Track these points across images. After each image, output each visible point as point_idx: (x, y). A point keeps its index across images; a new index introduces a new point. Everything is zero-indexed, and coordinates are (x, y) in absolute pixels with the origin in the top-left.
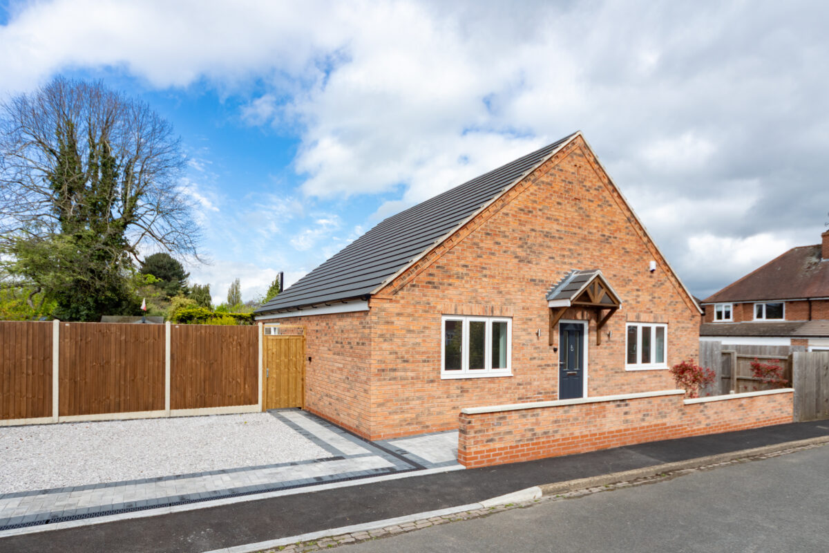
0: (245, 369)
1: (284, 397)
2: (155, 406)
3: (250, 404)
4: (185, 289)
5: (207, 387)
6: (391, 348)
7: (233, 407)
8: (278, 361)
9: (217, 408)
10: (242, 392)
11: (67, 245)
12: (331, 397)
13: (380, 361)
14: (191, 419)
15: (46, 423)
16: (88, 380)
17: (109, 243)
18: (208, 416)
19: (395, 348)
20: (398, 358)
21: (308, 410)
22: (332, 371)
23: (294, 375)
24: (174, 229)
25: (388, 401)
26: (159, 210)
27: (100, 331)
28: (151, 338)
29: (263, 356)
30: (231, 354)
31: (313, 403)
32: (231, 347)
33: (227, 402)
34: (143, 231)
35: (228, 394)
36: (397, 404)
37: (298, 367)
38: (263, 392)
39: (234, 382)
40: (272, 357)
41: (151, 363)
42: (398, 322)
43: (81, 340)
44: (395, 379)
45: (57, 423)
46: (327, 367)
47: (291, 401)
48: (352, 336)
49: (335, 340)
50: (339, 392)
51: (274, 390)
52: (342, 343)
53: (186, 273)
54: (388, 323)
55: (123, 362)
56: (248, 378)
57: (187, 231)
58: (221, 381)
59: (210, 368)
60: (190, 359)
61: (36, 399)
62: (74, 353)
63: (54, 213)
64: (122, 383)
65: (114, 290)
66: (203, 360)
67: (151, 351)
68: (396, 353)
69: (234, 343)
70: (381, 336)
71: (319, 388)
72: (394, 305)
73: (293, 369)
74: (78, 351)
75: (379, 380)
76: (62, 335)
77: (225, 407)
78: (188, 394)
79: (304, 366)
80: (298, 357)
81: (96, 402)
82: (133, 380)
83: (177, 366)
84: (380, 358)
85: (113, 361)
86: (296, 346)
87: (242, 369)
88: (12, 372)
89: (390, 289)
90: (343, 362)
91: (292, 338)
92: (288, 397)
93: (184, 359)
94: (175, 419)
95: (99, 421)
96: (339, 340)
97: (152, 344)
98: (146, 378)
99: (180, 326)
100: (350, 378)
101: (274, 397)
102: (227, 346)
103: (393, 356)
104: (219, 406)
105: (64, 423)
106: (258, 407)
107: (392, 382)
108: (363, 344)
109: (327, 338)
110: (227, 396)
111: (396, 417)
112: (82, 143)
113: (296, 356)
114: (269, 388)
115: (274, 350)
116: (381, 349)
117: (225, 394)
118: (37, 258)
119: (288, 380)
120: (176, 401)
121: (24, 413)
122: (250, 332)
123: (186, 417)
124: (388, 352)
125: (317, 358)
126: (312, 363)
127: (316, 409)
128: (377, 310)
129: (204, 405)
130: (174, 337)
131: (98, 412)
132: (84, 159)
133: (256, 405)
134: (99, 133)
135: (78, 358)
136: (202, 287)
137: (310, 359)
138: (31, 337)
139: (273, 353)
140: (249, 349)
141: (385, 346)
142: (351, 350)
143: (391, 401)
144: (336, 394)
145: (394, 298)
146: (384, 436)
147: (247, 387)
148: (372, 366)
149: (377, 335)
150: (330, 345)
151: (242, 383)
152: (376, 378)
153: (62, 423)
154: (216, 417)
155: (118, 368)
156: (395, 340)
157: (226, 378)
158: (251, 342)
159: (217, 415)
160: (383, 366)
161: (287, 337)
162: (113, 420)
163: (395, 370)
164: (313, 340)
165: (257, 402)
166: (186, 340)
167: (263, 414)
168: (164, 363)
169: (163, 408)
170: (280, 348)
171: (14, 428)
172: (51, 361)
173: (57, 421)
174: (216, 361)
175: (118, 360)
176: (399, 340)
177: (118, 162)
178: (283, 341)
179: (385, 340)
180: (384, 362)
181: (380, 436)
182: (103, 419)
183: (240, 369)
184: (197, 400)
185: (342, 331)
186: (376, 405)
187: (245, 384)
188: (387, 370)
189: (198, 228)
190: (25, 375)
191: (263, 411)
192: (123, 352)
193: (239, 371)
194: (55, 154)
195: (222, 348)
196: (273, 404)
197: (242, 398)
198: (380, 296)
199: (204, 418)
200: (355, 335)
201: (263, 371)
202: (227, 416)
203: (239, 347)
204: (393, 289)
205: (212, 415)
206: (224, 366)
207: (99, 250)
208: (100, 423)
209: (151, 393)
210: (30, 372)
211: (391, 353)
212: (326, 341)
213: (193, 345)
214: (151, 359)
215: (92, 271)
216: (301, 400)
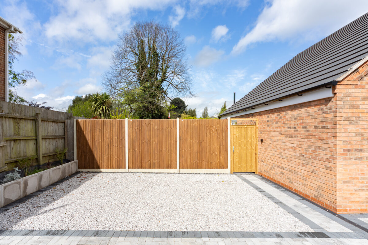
0: (220, 146)
1: (244, 165)
2: (172, 166)
3: (223, 168)
4: (186, 112)
5: (199, 157)
6: (356, 130)
7: (213, 169)
8: (239, 142)
9: (204, 169)
10: (218, 160)
11: (140, 91)
12: (283, 168)
13: (346, 142)
14: (190, 175)
15: (123, 172)
16: (140, 150)
17: (156, 90)
18: (199, 174)
19: (361, 130)
20: (364, 140)
21: (260, 175)
22: (284, 149)
23: (250, 151)
24: (181, 82)
25: (354, 179)
26: (175, 73)
27: (146, 124)
28: (170, 127)
29: (231, 139)
30: (212, 137)
31: (265, 171)
32: (212, 133)
33: (210, 166)
34: (169, 83)
35: (211, 161)
36: (363, 182)
37: (252, 146)
38: (231, 161)
39: (214, 154)
40: (236, 139)
41: (170, 142)
42: (364, 106)
43: (137, 129)
44: (361, 158)
45: (127, 173)
46: (278, 146)
47: (248, 167)
48: (307, 121)
49: (286, 127)
50: (292, 165)
51: (237, 160)
52: (295, 128)
53: (186, 105)
54: (353, 107)
55: (156, 141)
56: (222, 152)
57: (187, 82)
58: (206, 153)
59: (200, 145)
60: (189, 139)
61: (119, 159)
62: (134, 136)
63: (138, 80)
64: (156, 152)
65: (158, 110)
66: (196, 140)
67: (170, 135)
68: (362, 135)
69: (214, 130)
70: (347, 119)
71: (270, 161)
72: (359, 90)
73: (249, 147)
74: (136, 135)
75: (345, 159)
76: (129, 126)
77: (209, 169)
78: (189, 160)
79: (256, 145)
80: (252, 139)
81: (144, 162)
82: (161, 151)
83: (183, 143)
84: (345, 139)
85: (152, 140)
86: (251, 132)
87: (218, 146)
88: (109, 145)
89: (356, 76)
90: (298, 143)
91: (248, 126)
92: (247, 165)
93: (186, 140)
94: (182, 175)
95: (146, 173)
96: (292, 126)
97: (170, 131)
98: (167, 150)
99: (184, 120)
100: (305, 156)
101: (237, 164)
102: (209, 132)
103: (359, 138)
104: (206, 168)
105: (130, 172)
106: (228, 171)
107: (357, 161)
108: (323, 127)
109: (277, 125)
110: (209, 162)
111: (362, 194)
112: (146, 49)
113: (251, 139)
114: (234, 158)
115: (237, 135)
116: (346, 131)
117: (209, 161)
118: (130, 97)
119: (246, 154)
120: (183, 164)
121: (114, 166)
122: (223, 123)
123: (188, 173)
124: (354, 134)
125: (268, 140)
126: (263, 143)
127: (267, 175)
128: (342, 95)
129: (197, 167)
130: (181, 128)
131: (145, 168)
132: (147, 55)
133: (227, 169)
134: (152, 42)
135: (136, 138)
136: (193, 110)
137: (262, 141)
138: (116, 128)
139: (237, 137)
140: (222, 134)
141: (351, 128)
142: (307, 133)
143: (358, 178)
144: (289, 167)
145: (359, 83)
146: (350, 210)
147: (221, 157)
148: (338, 146)
149: (343, 119)
150: (281, 131)
151: (218, 155)
152: (342, 157)
153: (129, 173)
154: (204, 175)
155: (154, 144)
156: (361, 123)
157: (209, 152)
158: (223, 130)
159: (204, 174)
160: (349, 147)
161: (246, 127)
162: (152, 173)
163: (361, 150)
164: (264, 128)
165: (227, 167)
166: (187, 128)
167: (232, 175)
168: (176, 142)
169: (176, 168)
170: (241, 133)
171: (110, 173)
172: (125, 140)
173: (127, 171)
174: (204, 141)
175: (154, 140)
176: (365, 123)
177: (159, 55)
178: (243, 129)
179: (350, 123)
180: (350, 143)
181: (346, 210)
182: (147, 172)
183: (217, 146)
184: (193, 164)
185: (295, 119)
186: (342, 182)
187: (220, 155)
188: (352, 150)
189: (191, 80)
190: (114, 147)
191: (231, 173)
192: (156, 135)
193: (216, 148)
194: (137, 55)
195: (207, 133)
196: (237, 169)
197: (219, 165)
198: (345, 82)
199: (197, 175)
200: (313, 120)
201: (231, 148)
202: (210, 175)
203: (216, 133)
204: (359, 75)
205: (202, 174)
206: (208, 144)
207: (153, 93)
208: (146, 174)
209: (170, 158)
210: (116, 145)
211: (356, 135)
212: (277, 128)
213: (191, 131)
214: (170, 140)
215: (150, 102)
216: (255, 168)
